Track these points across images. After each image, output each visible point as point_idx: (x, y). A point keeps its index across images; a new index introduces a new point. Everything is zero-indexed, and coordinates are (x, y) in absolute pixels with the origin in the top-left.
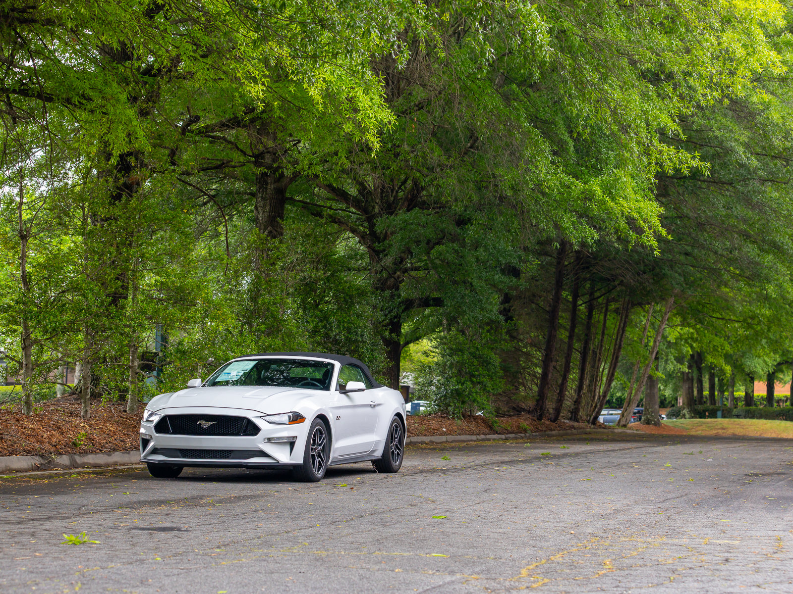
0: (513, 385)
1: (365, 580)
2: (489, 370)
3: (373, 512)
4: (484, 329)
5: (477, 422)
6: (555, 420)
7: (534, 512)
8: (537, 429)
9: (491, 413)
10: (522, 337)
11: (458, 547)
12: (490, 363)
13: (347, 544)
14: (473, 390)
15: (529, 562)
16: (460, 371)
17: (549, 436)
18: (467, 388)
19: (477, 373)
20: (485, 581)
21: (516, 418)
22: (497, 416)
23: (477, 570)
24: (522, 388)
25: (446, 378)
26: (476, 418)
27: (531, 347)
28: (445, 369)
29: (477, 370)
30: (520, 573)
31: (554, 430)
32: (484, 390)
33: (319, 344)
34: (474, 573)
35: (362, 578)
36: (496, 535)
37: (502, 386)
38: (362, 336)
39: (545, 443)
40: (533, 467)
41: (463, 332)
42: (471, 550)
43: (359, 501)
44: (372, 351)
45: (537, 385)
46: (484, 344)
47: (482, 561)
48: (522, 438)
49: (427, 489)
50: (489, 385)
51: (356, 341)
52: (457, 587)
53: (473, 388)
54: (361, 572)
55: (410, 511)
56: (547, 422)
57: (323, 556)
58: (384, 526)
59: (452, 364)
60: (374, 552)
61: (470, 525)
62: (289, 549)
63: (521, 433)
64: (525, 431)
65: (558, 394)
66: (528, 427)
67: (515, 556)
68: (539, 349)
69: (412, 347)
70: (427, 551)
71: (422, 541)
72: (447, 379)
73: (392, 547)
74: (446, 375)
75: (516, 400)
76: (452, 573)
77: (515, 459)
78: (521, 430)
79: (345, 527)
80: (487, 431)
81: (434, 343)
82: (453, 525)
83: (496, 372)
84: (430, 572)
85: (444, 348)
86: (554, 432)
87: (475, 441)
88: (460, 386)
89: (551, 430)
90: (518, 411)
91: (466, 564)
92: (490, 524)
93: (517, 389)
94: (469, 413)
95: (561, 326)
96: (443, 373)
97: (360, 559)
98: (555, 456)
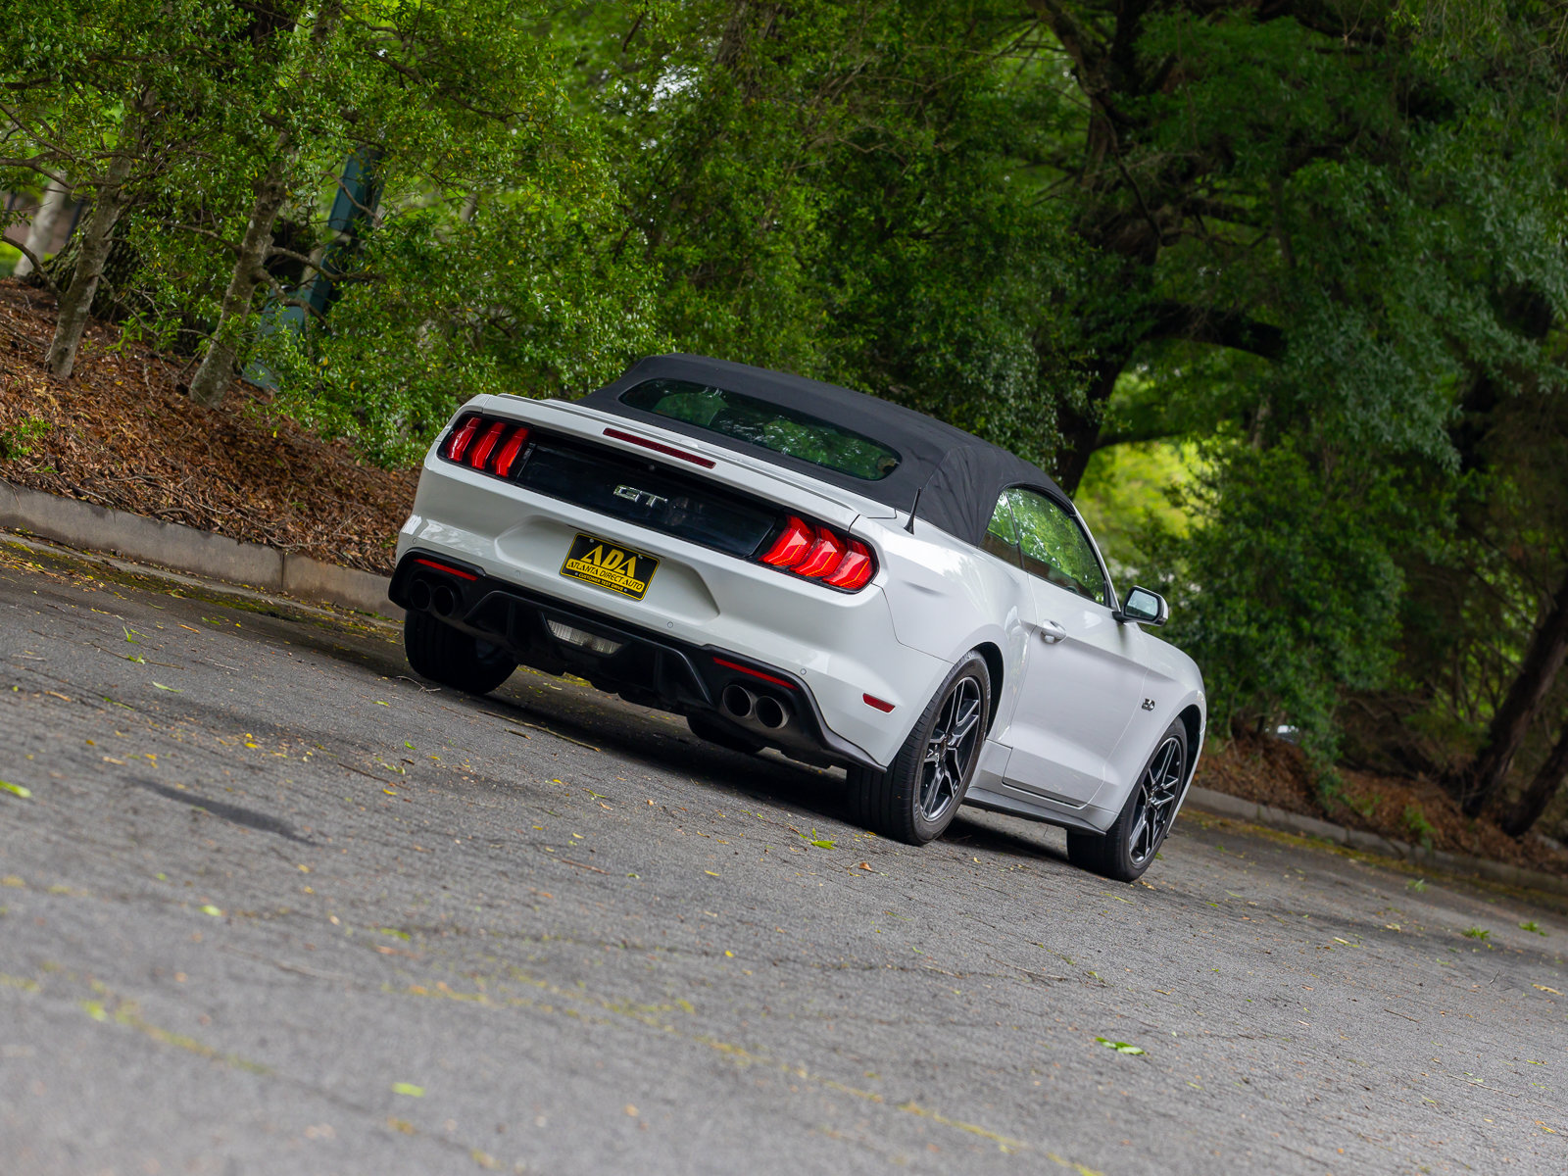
0: (1419, 679)
2: (1359, 610)
3: (909, 965)
4: (1383, 471)
5: (1273, 763)
6: (1516, 828)
7: (1423, 1119)
8: (1452, 844)
9: (1325, 746)
12: (1371, 587)
13: (818, 1046)
14: (1292, 658)
16: (1265, 583)
17: (1484, 874)
19: (1318, 606)
21: (1396, 788)
22: (1339, 763)
24: (1443, 697)
25: (1216, 593)
26: (1270, 745)
27: (1512, 572)
28: (1221, 562)
29: (1323, 598)
31: (1505, 861)
32: (1328, 666)
33: (854, 360)
36: (1297, 1164)
37: (1382, 669)
38: (999, 377)
39: (1472, 895)
40: (1438, 964)
41: (1314, 462)
43: (866, 912)
44: (1016, 435)
45: (1494, 700)
46: (1371, 520)
48: (1401, 856)
49: (1087, 938)
50: (1348, 657)
51: (978, 389)
53: (1293, 650)
54: (859, 1157)
55: (1028, 996)
56: (1492, 830)
57: (739, 1064)
58: (941, 1022)
59: (1248, 552)
60: (905, 1103)
61: (1216, 1103)
62: (631, 1007)
63: (1400, 838)
64: (1416, 836)
65: (1555, 749)
66: (1427, 827)
68: (1532, 586)
69: (1123, 458)
70: (1074, 1150)
71: (1059, 1110)
72: (1220, 597)
73: (961, 1100)
74: (1218, 583)
75: (1414, 727)
77: (1374, 919)
78: (1400, 829)
79: (817, 987)
80: (1297, 800)
81: (1209, 468)
82: (1162, 1087)
83: (1378, 623)
85: (1236, 492)
86: (1504, 869)
87: (1249, 821)
88: (1253, 632)
89: (1497, 858)
90: (1406, 764)
92: (1280, 1119)
93: (1429, 694)
94: (1254, 726)
96: (1208, 574)
97: (857, 1112)
98: (1500, 948)
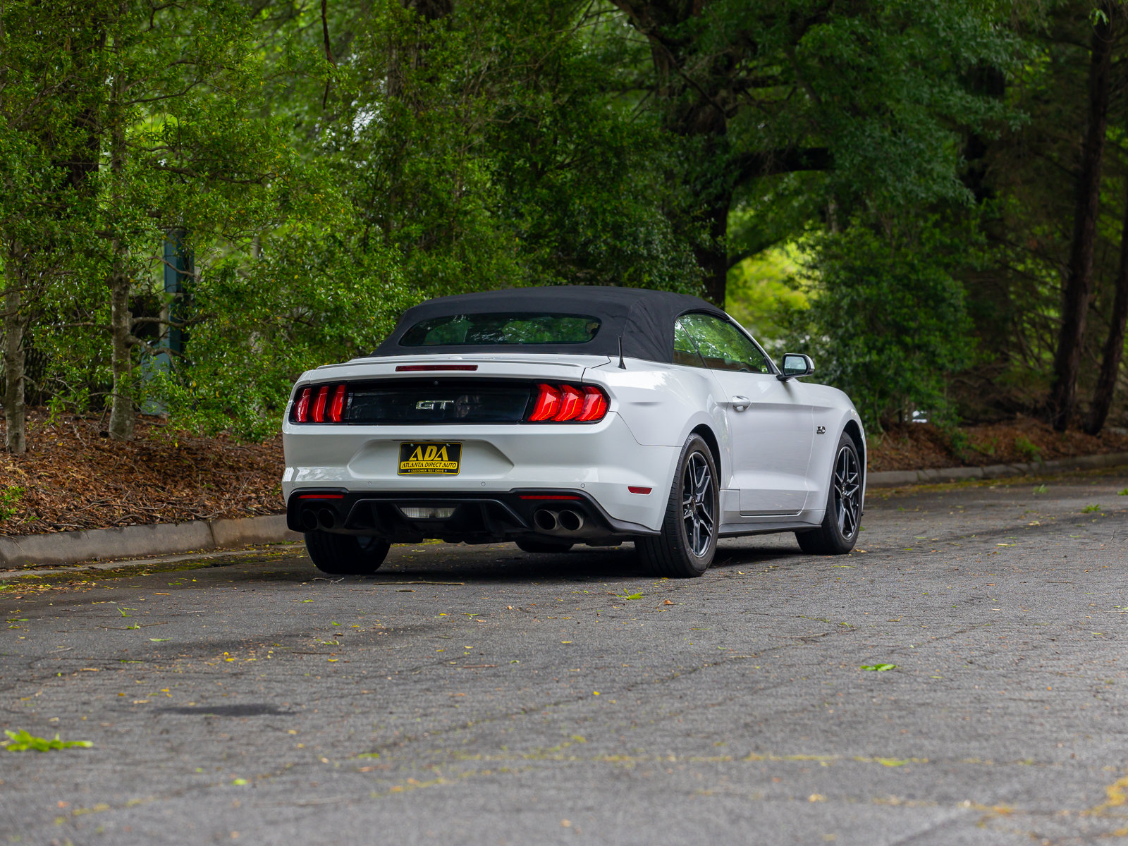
0: (996, 351)
1: (743, 823)
2: (941, 318)
3: (719, 660)
4: (926, 220)
5: (917, 440)
6: (1094, 428)
7: (1097, 648)
8: (1055, 453)
9: (948, 417)
10: (1011, 236)
11: (942, 738)
12: (943, 300)
13: (677, 736)
14: (906, 365)
15: (1118, 769)
16: (872, 321)
17: (1083, 467)
18: (890, 359)
19: (912, 324)
20: (1029, 819)
21: (1005, 429)
22: (961, 425)
23: (1003, 791)
24: (1016, 358)
25: (842, 339)
26: (913, 430)
27: (1034, 258)
28: (837, 317)
29: (914, 318)
30: (1105, 797)
31: (1094, 453)
32: (933, 362)
33: (547, 265)
34: (996, 800)
35: (735, 819)
36: (1024, 708)
37: (969, 352)
38: (648, 243)
39: (1079, 483)
40: (1072, 539)
41: (877, 229)
42: (974, 744)
43: (678, 633)
44: (672, 278)
45: (1051, 348)
46: (929, 256)
47: (1007, 769)
48: (1023, 473)
49: (832, 601)
50: (944, 352)
51: (636, 256)
52: (968, 834)
53: (905, 359)
54: (729, 803)
55: (805, 653)
56: (1078, 435)
57: (628, 766)
58: (753, 691)
59: (853, 304)
60: (748, 755)
61: (955, 684)
62: (543, 752)
63: (1019, 461)
64: (1029, 457)
65: (1102, 367)
66: (1034, 448)
67: (1083, 755)
68: (1051, 262)
69: (749, 267)
70: (871, 749)
71: (852, 724)
72: (845, 341)
73: (784, 741)
74: (840, 332)
75: (1003, 384)
76: (946, 800)
77: (1020, 523)
78: (1017, 455)
79: (662, 696)
80: (941, 459)
81: (809, 256)
82: (916, 686)
83: (956, 322)
84: (894, 800)
85: (832, 267)
86: (1095, 459)
87: (914, 484)
88: (875, 357)
89: (1088, 453)
90: (1006, 410)
91: (971, 778)
92: (1001, 680)
93: (1006, 359)
94: (896, 419)
95: (1104, 208)
96: (831, 327)
97: (717, 773)
98: (1110, 514)
